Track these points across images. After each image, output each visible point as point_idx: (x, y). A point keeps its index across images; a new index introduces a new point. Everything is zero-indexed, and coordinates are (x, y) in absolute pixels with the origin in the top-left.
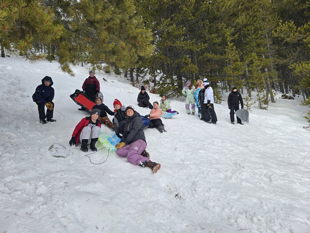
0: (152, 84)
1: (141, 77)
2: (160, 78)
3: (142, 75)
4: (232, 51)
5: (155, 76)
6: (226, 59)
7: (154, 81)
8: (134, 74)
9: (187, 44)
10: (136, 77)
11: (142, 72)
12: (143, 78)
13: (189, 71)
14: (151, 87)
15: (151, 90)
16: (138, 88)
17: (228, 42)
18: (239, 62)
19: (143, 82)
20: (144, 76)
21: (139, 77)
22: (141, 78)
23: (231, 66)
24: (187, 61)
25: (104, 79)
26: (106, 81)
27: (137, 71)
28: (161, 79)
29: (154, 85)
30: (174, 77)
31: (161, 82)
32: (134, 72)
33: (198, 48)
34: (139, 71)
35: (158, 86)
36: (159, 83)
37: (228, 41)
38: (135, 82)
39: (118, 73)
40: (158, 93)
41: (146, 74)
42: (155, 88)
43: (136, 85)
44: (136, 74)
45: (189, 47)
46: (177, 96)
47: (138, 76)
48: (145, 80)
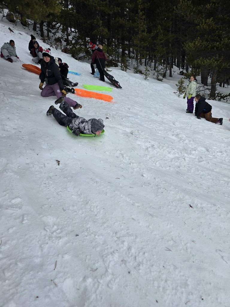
0: (64, 43)
1: (53, 33)
2: (73, 37)
3: (53, 31)
4: (141, 21)
5: (68, 35)
6: (136, 28)
7: (67, 40)
8: (45, 28)
9: (100, 4)
10: (47, 33)
11: (53, 27)
12: (54, 34)
13: (100, 34)
14: (63, 46)
15: (63, 48)
16: (49, 45)
18: (146, 33)
19: (54, 40)
20: (55, 32)
21: (50, 33)
22: (52, 34)
23: (139, 36)
24: (99, 23)
25: (9, 29)
26: (13, 32)
27: (48, 26)
28: (73, 39)
29: (66, 45)
30: (87, 39)
31: (73, 42)
32: (44, 25)
33: (111, 11)
34: (51, 26)
35: (70, 46)
36: (72, 43)
37: (140, 9)
38: (46, 38)
39: (25, 24)
40: (70, 53)
41: (57, 30)
42: (67, 48)
43: (47, 41)
44: (46, 28)
45: (101, 8)
46: (87, 58)
47: (49, 31)
48: (56, 38)
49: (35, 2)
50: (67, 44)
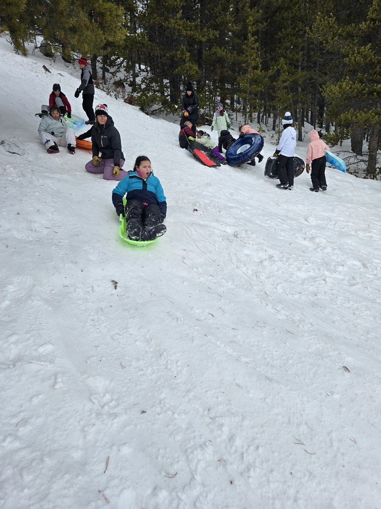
0: (129, 89)
1: (111, 73)
2: (142, 79)
3: (112, 70)
4: (253, 51)
5: (135, 75)
6: (244, 63)
7: (133, 84)
8: (99, 65)
9: (187, 27)
10: (102, 73)
11: (112, 64)
12: (113, 75)
13: (187, 73)
14: (126, 93)
15: (126, 97)
16: (105, 91)
17: (249, 35)
18: (259, 70)
19: (113, 84)
20: (116, 72)
21: (106, 73)
22: (110, 75)
23: (249, 76)
24: (184, 56)
25: (44, 67)
26: (49, 71)
27: (104, 61)
28: (143, 81)
29: (131, 91)
30: (166, 81)
31: (143, 86)
32: (98, 61)
33: (203, 36)
34: (108, 62)
35: (137, 93)
36: (140, 88)
37: (250, 32)
38: (101, 82)
39: (67, 59)
40: (138, 105)
41: (119, 68)
42: (132, 96)
43: (101, 86)
44: (101, 65)
45: (189, 32)
46: (165, 112)
47: (105, 70)
48: (117, 80)
49: (85, 25)
50: (134, 90)
